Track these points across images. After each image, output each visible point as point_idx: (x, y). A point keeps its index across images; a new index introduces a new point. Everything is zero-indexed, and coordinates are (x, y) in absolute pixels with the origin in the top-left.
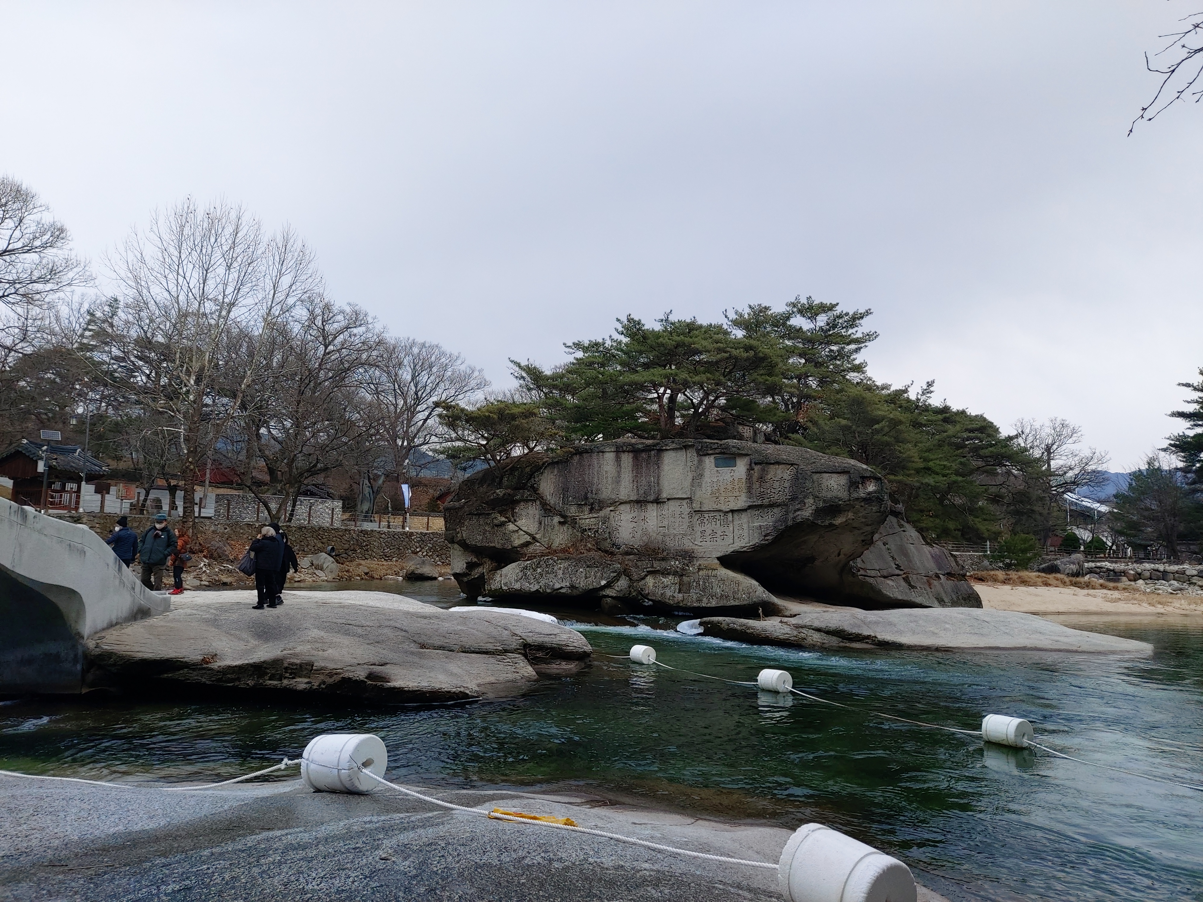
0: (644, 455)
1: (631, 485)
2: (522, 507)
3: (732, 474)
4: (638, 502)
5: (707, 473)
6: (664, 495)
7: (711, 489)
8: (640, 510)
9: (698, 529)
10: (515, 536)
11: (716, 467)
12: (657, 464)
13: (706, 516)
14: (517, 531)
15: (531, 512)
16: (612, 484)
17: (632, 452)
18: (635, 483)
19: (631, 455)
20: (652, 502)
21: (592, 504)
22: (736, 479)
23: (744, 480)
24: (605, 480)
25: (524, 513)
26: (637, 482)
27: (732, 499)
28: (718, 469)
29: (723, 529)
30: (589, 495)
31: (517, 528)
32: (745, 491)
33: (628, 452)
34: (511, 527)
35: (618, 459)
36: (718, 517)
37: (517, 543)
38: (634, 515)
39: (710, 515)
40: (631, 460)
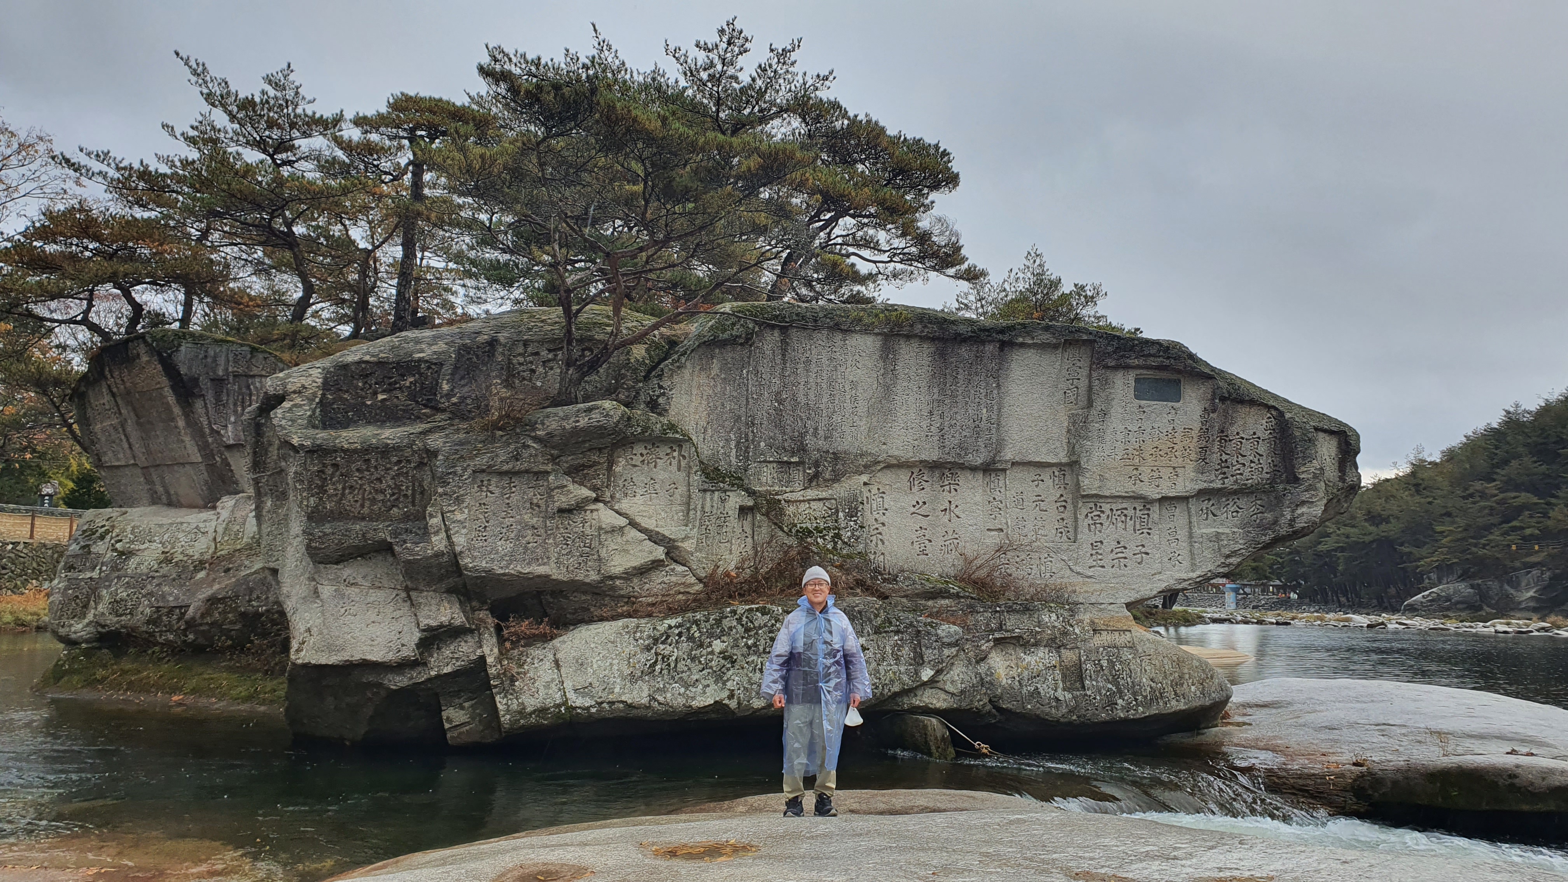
0: (964, 352)
1: (924, 424)
2: (637, 460)
3: (1170, 417)
4: (934, 466)
5: (1116, 411)
6: (1009, 454)
7: (1122, 447)
8: (937, 486)
9: (1085, 536)
10: (612, 543)
11: (1137, 397)
12: (997, 378)
13: (1106, 507)
14: (621, 528)
15: (661, 475)
16: (869, 414)
17: (933, 339)
18: (936, 417)
19: (928, 348)
20: (974, 469)
21: (817, 464)
22: (1180, 430)
23: (1195, 433)
24: (848, 405)
25: (640, 477)
26: (942, 416)
27: (1166, 473)
28: (1143, 403)
29: (1140, 539)
30: (809, 440)
31: (623, 521)
32: (1194, 456)
33: (923, 339)
34: (605, 516)
35: (887, 353)
36: (1130, 512)
37: (618, 564)
38: (921, 496)
39: (1114, 507)
40: (926, 360)
